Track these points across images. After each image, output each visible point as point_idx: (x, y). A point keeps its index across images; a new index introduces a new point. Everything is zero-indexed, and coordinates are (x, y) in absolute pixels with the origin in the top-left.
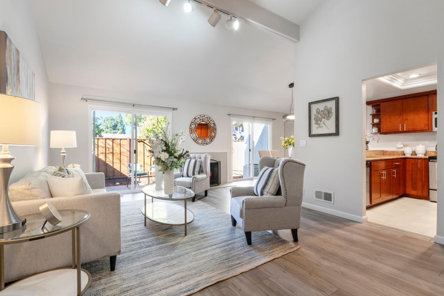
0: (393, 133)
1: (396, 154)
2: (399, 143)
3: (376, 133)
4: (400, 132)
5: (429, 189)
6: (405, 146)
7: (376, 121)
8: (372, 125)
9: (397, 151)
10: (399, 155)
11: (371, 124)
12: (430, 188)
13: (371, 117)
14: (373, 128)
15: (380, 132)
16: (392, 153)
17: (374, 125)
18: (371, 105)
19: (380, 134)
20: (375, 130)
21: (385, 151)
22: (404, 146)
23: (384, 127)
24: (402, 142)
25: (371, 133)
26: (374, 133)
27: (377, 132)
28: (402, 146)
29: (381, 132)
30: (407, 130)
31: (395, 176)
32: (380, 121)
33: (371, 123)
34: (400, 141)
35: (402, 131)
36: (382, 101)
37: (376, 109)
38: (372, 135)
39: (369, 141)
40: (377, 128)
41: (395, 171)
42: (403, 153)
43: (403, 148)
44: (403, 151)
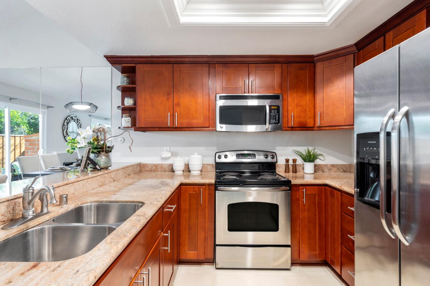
0: (156, 129)
1: (160, 170)
2: (165, 148)
3: (128, 127)
4: (168, 128)
5: (215, 245)
6: (174, 154)
7: (129, 102)
8: (120, 111)
9: (162, 164)
10: (165, 171)
11: (119, 107)
12: (217, 243)
13: (120, 93)
14: (122, 117)
15: (135, 126)
16: (154, 168)
17: (125, 110)
18: (120, 66)
19: (135, 130)
20: (126, 121)
21: (143, 164)
22: (172, 155)
23: (142, 116)
24: (170, 147)
25: (119, 128)
26: (124, 127)
27: (130, 126)
28: (169, 155)
29: (137, 126)
30: (179, 126)
31: (169, 248)
32: (135, 104)
33: (120, 105)
34: (167, 146)
35: (172, 126)
36: (139, 59)
37: (128, 77)
38: (121, 131)
39: (113, 146)
40: (129, 118)
41: (168, 235)
42: (170, 168)
43: (171, 159)
44: (170, 164)
